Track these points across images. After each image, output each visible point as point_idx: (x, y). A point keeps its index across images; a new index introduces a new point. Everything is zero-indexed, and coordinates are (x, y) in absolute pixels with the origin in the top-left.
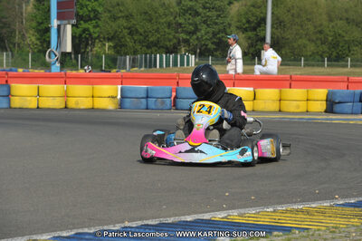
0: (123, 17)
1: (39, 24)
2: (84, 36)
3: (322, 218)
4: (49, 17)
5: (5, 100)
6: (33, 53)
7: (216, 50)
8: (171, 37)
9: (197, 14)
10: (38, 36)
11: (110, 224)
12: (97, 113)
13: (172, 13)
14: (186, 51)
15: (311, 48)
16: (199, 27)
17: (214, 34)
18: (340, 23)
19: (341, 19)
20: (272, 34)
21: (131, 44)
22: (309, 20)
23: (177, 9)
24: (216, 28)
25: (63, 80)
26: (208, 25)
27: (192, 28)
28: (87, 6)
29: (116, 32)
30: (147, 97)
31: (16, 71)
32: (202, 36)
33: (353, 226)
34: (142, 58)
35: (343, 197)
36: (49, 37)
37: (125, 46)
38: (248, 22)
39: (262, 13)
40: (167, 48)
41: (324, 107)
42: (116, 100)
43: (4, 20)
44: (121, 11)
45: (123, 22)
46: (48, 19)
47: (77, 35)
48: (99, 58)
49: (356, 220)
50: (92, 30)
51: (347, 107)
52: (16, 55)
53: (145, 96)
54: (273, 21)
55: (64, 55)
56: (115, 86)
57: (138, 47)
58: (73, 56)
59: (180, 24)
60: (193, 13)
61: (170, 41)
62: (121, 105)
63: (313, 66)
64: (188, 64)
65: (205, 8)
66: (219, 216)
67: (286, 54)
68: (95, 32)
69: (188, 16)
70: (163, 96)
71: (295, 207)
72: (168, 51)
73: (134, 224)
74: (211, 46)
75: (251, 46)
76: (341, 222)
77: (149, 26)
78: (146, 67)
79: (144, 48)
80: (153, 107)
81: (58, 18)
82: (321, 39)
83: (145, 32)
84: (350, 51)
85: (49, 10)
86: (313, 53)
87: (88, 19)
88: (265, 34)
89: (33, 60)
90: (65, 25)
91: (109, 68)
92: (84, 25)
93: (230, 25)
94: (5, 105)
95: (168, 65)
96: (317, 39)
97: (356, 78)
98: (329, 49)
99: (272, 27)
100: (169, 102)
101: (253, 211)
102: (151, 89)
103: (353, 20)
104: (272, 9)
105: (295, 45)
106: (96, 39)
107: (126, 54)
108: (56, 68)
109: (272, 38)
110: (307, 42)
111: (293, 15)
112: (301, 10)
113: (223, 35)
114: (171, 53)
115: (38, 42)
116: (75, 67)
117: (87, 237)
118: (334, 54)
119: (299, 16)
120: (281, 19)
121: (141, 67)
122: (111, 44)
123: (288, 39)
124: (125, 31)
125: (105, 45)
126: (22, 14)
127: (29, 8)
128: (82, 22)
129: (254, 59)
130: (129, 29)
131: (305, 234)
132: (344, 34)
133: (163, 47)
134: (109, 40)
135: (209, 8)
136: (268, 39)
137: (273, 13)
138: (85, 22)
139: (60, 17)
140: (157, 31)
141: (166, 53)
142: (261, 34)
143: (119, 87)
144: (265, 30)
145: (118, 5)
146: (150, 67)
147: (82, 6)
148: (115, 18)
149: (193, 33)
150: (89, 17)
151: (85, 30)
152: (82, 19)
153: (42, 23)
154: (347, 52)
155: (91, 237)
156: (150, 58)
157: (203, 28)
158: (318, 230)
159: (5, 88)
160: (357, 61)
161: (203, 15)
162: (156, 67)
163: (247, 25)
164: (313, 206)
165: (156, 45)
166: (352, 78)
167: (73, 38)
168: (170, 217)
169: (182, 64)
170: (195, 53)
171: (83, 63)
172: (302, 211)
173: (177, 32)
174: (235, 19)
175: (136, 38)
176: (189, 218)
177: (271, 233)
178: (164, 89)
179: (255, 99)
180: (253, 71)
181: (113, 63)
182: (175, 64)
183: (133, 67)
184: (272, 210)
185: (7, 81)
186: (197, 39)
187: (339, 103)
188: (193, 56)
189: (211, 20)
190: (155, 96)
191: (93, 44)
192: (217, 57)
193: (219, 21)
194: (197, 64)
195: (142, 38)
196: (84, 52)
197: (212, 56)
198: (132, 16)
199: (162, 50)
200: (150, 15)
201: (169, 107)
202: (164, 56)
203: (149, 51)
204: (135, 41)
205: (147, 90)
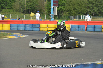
0: (72, 5)
1: (48, 7)
4: (51, 5)
5: (38, 28)
6: (46, 15)
7: (99, 14)
8: (85, 10)
9: (93, 4)
10: (48, 11)
11: (67, 64)
13: (86, 3)
14: (90, 14)
16: (94, 8)
17: (98, 9)
21: (74, 13)
23: (87, 2)
24: (99, 8)
25: (54, 23)
26: (97, 7)
28: (61, 2)
29: (70, 9)
30: (78, 28)
31: (42, 20)
32: (95, 10)
34: (78, 16)
36: (51, 11)
37: (72, 13)
40: (84, 14)
42: (69, 29)
43: (39, 6)
44: (71, 3)
45: (72, 6)
46: (51, 6)
47: (59, 10)
48: (65, 16)
50: (63, 9)
52: (42, 16)
55: (55, 16)
57: (76, 13)
58: (57, 16)
59: (88, 7)
60: (92, 3)
61: (85, 11)
62: (71, 30)
65: (96, 2)
68: (64, 9)
69: (91, 4)
70: (83, 27)
73: (74, 64)
74: (98, 13)
77: (79, 7)
78: (78, 19)
79: (78, 14)
80: (80, 31)
81: (53, 6)
83: (78, 9)
85: (51, 3)
87: (62, 6)
89: (46, 17)
90: (55, 7)
91: (67, 19)
92: (61, 7)
94: (38, 30)
100: (84, 29)
102: (80, 26)
106: (64, 11)
107: (72, 15)
108: (52, 19)
113: (101, 10)
115: (48, 12)
116: (58, 19)
121: (76, 19)
122: (68, 13)
124: (72, 9)
125: (66, 13)
126: (43, 4)
127: (45, 3)
133: (83, 13)
134: (68, 11)
135: (97, 2)
138: (61, 6)
139: (54, 5)
140: (81, 9)
143: (70, 25)
145: (70, 1)
146: (79, 19)
147: (60, 2)
148: (69, 5)
149: (92, 9)
151: (61, 9)
152: (60, 6)
153: (49, 7)
156: (79, 16)
157: (95, 8)
159: (38, 25)
161: (95, 4)
162: (81, 19)
165: (81, 13)
167: (58, 11)
168: (84, 62)
171: (60, 18)
173: (87, 9)
175: (75, 11)
176: (90, 63)
178: (83, 25)
181: (69, 18)
183: (74, 19)
185: (39, 23)
186: (93, 11)
188: (92, 16)
189: (97, 6)
190: (80, 27)
191: (63, 13)
192: (99, 16)
193: (100, 6)
194: (93, 18)
195: (77, 11)
196: (60, 15)
197: (98, 16)
198: (74, 4)
199: (83, 14)
200: (80, 4)
201: (84, 30)
202: (83, 16)
203: (79, 14)
204: (75, 12)
205: (78, 26)
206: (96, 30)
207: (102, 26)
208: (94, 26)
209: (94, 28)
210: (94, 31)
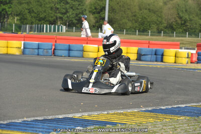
0: (25, 3)
2: (3, 12)
3: (133, 118)
7: (77, 24)
8: (52, 15)
9: (67, 3)
11: (16, 119)
12: (10, 56)
13: (53, 2)
14: (61, 23)
15: (129, 24)
16: (69, 10)
17: (77, 15)
18: (145, 11)
19: (146, 9)
20: (109, 16)
21: (29, 18)
22: (129, 9)
24: (78, 12)
26: (73, 10)
27: (64, 11)
29: (21, 11)
30: (38, 48)
32: (70, 15)
33: (150, 122)
34: (38, 26)
35: (145, 106)
37: (26, 19)
38: (96, 9)
39: (103, 4)
40: (50, 22)
41: (136, 57)
42: (20, 50)
45: (25, 6)
48: (11, 25)
49: (152, 119)
50: (7, 10)
51: (148, 57)
53: (37, 47)
54: (109, 9)
56: (20, 42)
57: (34, 20)
59: (58, 8)
60: (65, 2)
61: (52, 17)
62: (23, 53)
63: (130, 34)
64: (62, 31)
66: (77, 116)
67: (116, 27)
68: (9, 11)
69: (62, 4)
70: (48, 48)
71: (119, 111)
72: (51, 23)
73: (29, 119)
74: (75, 21)
75: (97, 22)
76: (144, 120)
77: (40, 8)
78: (38, 32)
79: (37, 21)
80: (42, 54)
82: (135, 20)
83: (38, 12)
84: (150, 27)
86: (131, 27)
88: (105, 16)
91: (17, 31)
92: (3, 7)
93: (85, 10)
95: (50, 31)
96: (133, 20)
97: (154, 42)
98: (139, 25)
99: (109, 12)
100: (50, 52)
101: (96, 113)
102: (41, 44)
103: (153, 10)
104: (109, 2)
105: (121, 22)
106: (9, 15)
107: (26, 24)
109: (109, 18)
110: (127, 21)
111: (120, 6)
112: (124, 3)
114: (52, 24)
117: (2, 126)
118: (142, 28)
119: (123, 6)
120: (113, 8)
121: (35, 31)
122: (18, 18)
123: (117, 19)
124: (27, 11)
125: (15, 18)
128: (2, 5)
129: (98, 29)
130: (29, 10)
131: (124, 126)
132: (147, 17)
134: (17, 15)
136: (106, 19)
137: (109, 4)
138: (4, 5)
140: (45, 12)
141: (49, 24)
142: (103, 16)
143: (23, 42)
144: (105, 13)
146: (40, 32)
148: (21, 4)
149: (65, 13)
150: (6, 2)
151: (3, 10)
152: (2, 3)
154: (148, 27)
155: (4, 126)
156: (40, 26)
157: (71, 12)
158: (131, 124)
160: (154, 32)
161: (71, 4)
162: (43, 31)
163: (95, 10)
164: (129, 111)
165: (44, 19)
166: (151, 42)
168: (50, 116)
169: (58, 31)
170: (65, 25)
171: (2, 28)
172: (122, 114)
173: (56, 13)
174: (88, 7)
175: (32, 15)
176: (60, 117)
177: (106, 126)
178: (48, 45)
179: (98, 51)
180: (98, 36)
181: (19, 28)
182: (54, 31)
183: (31, 31)
184: (106, 113)
186: (67, 17)
187: (144, 55)
188: (65, 27)
189: (75, 7)
190: (43, 48)
191: (8, 18)
192: (78, 27)
193: (80, 7)
194: (66, 31)
195: (36, 15)
196: (3, 22)
197: (75, 27)
198: (30, 2)
199: (47, 22)
200: (41, 3)
201: (50, 54)
202: (48, 26)
203: (40, 23)
204: (32, 17)
205: (39, 44)
206: (72, 53)
207: (83, 47)
208: (69, 46)
209: (69, 50)
210: (69, 56)
